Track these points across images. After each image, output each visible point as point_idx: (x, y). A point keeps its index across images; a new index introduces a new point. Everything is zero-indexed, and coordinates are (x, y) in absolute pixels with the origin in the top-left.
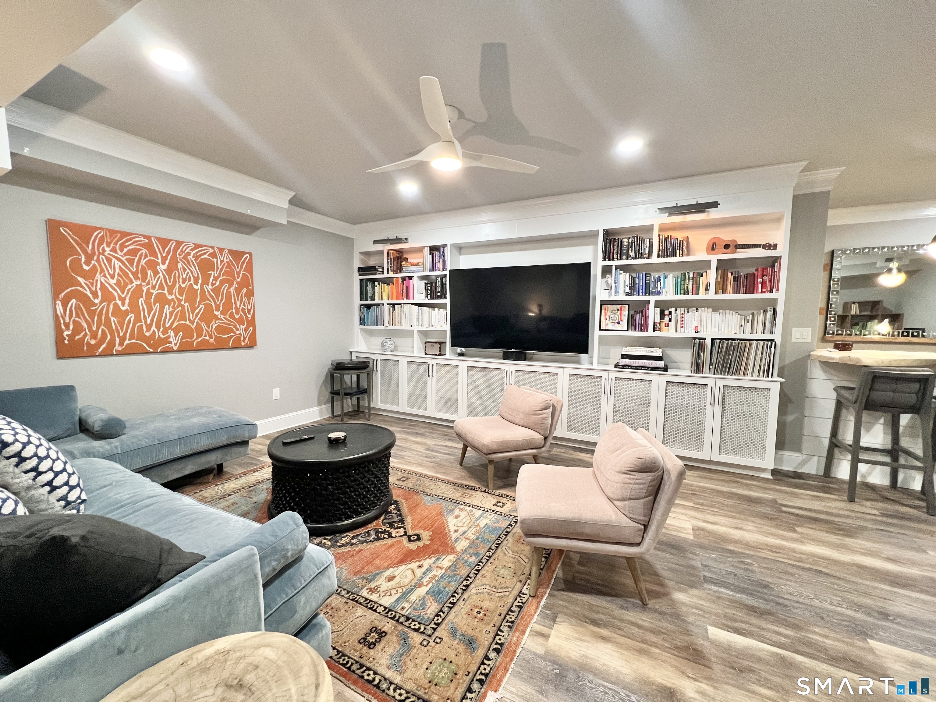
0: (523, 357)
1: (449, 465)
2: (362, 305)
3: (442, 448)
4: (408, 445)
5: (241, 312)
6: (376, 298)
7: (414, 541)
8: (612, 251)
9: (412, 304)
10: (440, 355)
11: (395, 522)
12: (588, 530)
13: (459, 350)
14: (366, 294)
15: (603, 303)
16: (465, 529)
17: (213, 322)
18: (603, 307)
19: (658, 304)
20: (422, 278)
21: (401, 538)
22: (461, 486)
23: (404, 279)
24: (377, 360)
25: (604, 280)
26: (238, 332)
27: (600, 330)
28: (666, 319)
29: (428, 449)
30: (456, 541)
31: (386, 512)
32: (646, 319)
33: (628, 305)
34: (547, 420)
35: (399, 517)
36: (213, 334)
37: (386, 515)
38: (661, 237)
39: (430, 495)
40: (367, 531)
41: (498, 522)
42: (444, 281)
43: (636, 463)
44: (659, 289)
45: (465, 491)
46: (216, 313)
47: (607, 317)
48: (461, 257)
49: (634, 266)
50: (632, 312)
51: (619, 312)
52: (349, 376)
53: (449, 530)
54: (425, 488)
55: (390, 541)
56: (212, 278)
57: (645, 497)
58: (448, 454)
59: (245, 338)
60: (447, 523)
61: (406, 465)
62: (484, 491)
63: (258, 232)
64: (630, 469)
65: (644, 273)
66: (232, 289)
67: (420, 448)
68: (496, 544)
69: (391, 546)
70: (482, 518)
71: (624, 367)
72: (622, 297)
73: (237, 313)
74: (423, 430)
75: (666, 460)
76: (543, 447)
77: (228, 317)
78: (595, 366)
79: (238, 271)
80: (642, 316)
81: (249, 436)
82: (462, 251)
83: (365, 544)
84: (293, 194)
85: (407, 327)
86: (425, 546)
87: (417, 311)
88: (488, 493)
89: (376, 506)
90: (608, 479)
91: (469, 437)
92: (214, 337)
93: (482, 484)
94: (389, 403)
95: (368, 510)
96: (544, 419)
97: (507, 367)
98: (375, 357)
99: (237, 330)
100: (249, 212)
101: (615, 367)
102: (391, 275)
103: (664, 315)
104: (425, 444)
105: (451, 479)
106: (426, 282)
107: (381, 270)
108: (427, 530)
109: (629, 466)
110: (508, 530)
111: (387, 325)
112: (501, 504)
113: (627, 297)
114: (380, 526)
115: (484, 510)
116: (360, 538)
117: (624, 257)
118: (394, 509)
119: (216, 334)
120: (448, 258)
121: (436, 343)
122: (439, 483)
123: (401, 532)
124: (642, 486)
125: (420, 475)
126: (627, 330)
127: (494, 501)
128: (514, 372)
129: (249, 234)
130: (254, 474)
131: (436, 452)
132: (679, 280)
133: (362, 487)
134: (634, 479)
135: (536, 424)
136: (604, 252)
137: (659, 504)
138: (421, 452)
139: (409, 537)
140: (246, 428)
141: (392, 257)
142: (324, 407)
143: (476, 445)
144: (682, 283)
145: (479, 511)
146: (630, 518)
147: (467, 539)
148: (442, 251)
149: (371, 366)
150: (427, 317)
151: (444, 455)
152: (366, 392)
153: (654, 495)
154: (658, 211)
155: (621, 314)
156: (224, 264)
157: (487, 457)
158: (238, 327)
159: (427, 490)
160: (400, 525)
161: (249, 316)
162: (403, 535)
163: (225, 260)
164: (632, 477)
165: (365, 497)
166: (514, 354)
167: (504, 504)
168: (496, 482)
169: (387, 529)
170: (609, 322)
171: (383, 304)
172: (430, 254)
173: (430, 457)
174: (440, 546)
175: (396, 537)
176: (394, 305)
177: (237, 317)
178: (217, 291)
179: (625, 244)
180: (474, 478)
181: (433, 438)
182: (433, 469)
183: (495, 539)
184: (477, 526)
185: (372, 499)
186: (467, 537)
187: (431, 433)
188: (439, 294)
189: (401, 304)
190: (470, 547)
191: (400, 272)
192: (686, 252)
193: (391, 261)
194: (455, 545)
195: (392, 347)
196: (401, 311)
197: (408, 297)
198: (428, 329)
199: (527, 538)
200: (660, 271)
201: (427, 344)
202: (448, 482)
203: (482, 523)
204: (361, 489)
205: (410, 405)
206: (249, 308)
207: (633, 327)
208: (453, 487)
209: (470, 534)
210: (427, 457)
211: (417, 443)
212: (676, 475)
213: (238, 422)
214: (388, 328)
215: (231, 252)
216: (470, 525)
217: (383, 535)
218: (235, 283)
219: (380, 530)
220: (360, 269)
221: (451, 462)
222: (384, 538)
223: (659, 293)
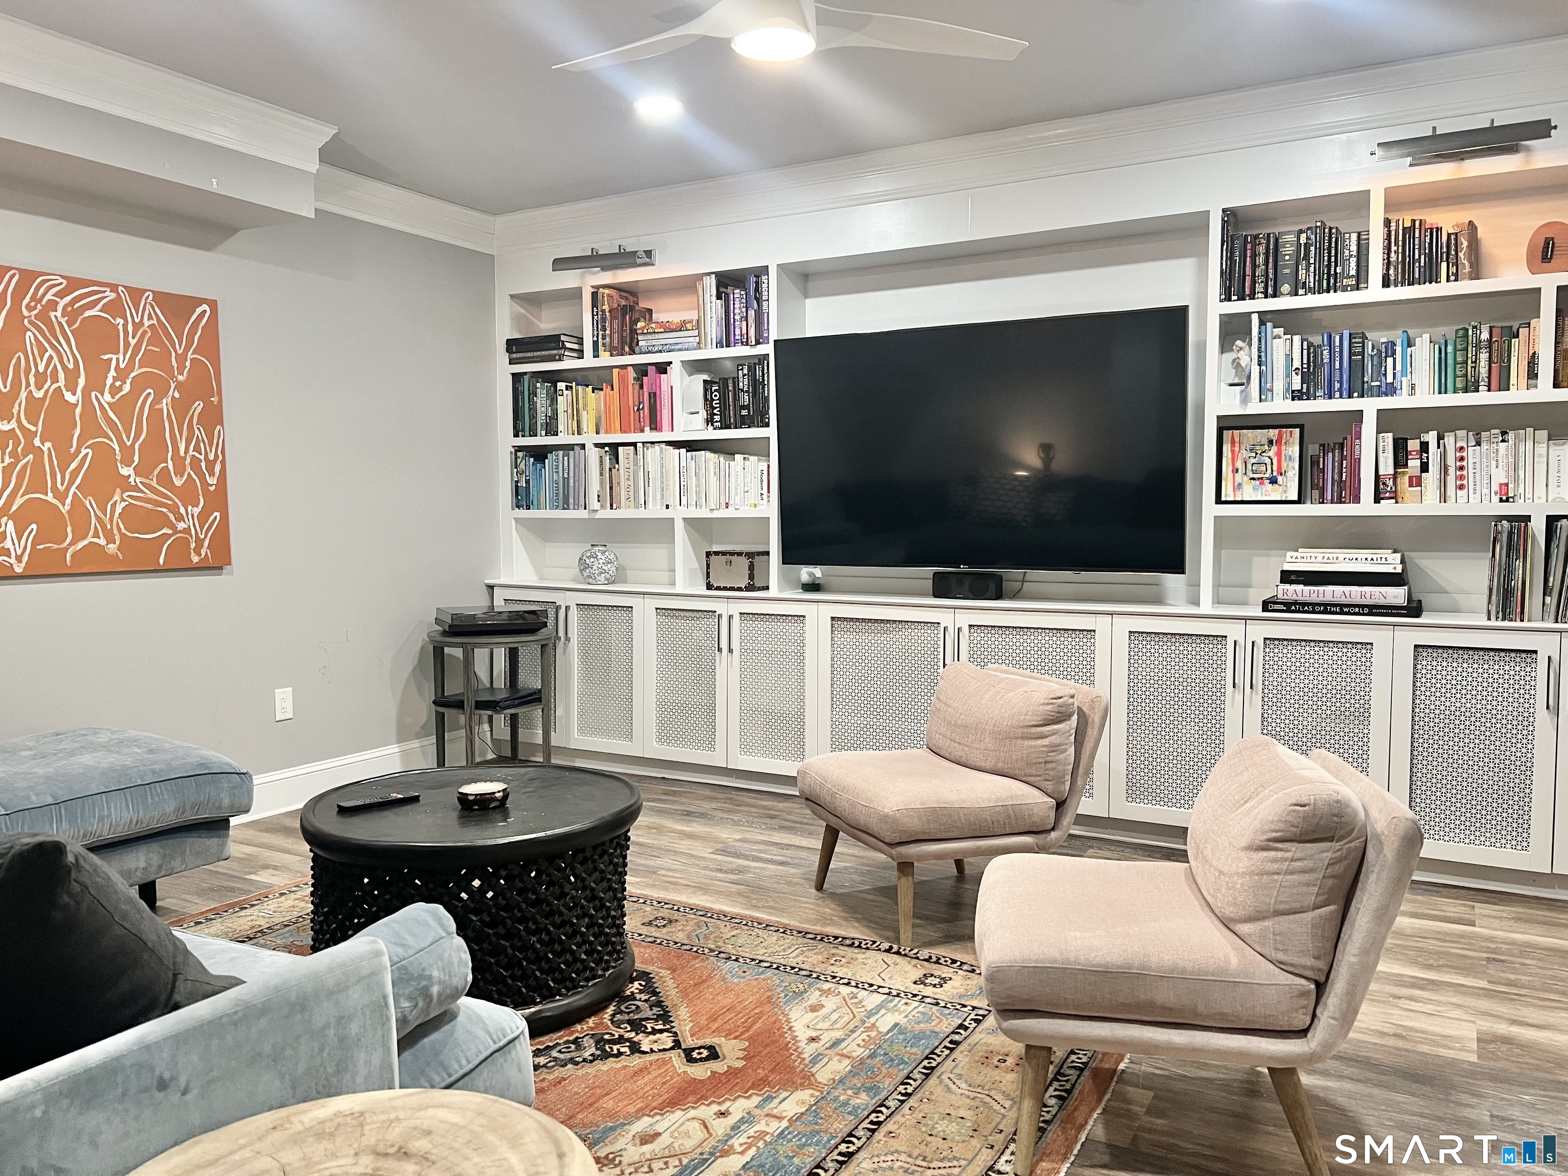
0: (992, 586)
1: (787, 889)
2: (519, 449)
3: (762, 847)
4: (664, 841)
5: (189, 470)
6: (561, 428)
7: (701, 1060)
8: (1248, 271)
9: (669, 443)
10: (750, 588)
11: (647, 1019)
12: (1165, 995)
13: (806, 573)
14: (533, 417)
15: (1226, 424)
16: (838, 1034)
17: (116, 497)
18: (1227, 434)
19: (1385, 419)
20: (695, 367)
21: (667, 1055)
22: (823, 938)
23: (642, 371)
24: (567, 608)
25: (1229, 356)
26: (181, 526)
27: (1219, 501)
28: (1414, 464)
29: (724, 852)
30: (815, 1060)
31: (617, 995)
32: (1356, 464)
33: (1301, 427)
34: (1066, 750)
35: (655, 1010)
36: (115, 532)
37: (620, 1003)
38: (1393, 224)
39: (737, 960)
40: (571, 1038)
41: (929, 1020)
42: (759, 373)
43: (1290, 818)
44: (1390, 379)
45: (834, 951)
46: (125, 471)
47: (1239, 464)
48: (808, 302)
49: (1316, 315)
50: (1313, 449)
51: (1274, 448)
52: (486, 651)
53: (794, 1038)
54: (720, 944)
55: (637, 1061)
56: (112, 373)
57: (1316, 907)
58: (782, 863)
59: (200, 543)
60: (788, 1021)
61: (666, 889)
62: (888, 951)
63: (232, 243)
64: (1274, 835)
65: (1346, 334)
66: (165, 404)
67: (704, 851)
68: (925, 1068)
69: (640, 1072)
70: (883, 1011)
71: (1290, 606)
72: (1281, 405)
73: (180, 472)
74: (707, 806)
75: (1374, 813)
76: (1053, 829)
77: (154, 483)
78: (1206, 606)
79: (180, 352)
80: (1342, 458)
81: (232, 806)
82: (811, 284)
83: (570, 1066)
84: (327, 133)
85: (655, 511)
86: (732, 1072)
87: (683, 464)
88: (898, 953)
89: (594, 978)
90: (1221, 872)
91: (842, 803)
92: (117, 537)
93: (878, 934)
94: (607, 733)
95: (574, 987)
96: (1055, 748)
97: (945, 618)
98: (561, 599)
99: (180, 518)
100: (214, 186)
101: (1265, 608)
102: (606, 359)
103: (1407, 453)
104: (716, 840)
105: (794, 923)
106: (706, 377)
107: (576, 347)
108: (735, 1038)
109: (1273, 827)
110: (956, 1038)
111: (597, 506)
112: (937, 981)
113: (1297, 402)
114: (608, 1028)
115: (889, 994)
116: (555, 1053)
117: (1286, 288)
118: (641, 992)
119: (123, 531)
120: (772, 307)
121: (739, 554)
122: (760, 932)
123: (666, 1040)
124: (1306, 877)
125: (706, 913)
126: (1299, 502)
127: (917, 974)
128: (966, 629)
129: (207, 248)
130: (243, 913)
131: (746, 857)
132: (1450, 349)
133: (558, 920)
134: (1286, 860)
135: (1030, 764)
136: (1227, 276)
137: (1353, 925)
138: (704, 858)
139: (688, 1052)
140: (225, 782)
141: (606, 307)
142: (415, 744)
143: (862, 821)
144: (1459, 359)
145: (875, 995)
146: (1278, 964)
147: (843, 1055)
148: (752, 286)
149: (551, 622)
150: (713, 479)
151: (770, 866)
152: (539, 700)
153: (1342, 902)
154: (1379, 152)
155: (1279, 454)
156: (145, 332)
157: (894, 851)
158: (182, 510)
159: (729, 948)
160: (661, 1027)
161: (210, 480)
162: (672, 1048)
163: (147, 323)
164: (1280, 854)
165: (565, 950)
166: (967, 582)
167: (945, 980)
168: (919, 930)
169: (627, 1035)
170: (1246, 479)
171: (583, 446)
172: (719, 297)
173: (732, 872)
174: (772, 1071)
175: (652, 1051)
176: (614, 448)
177: (178, 482)
178: (124, 407)
179: (1288, 251)
180: (858, 920)
181: (736, 824)
182: (741, 900)
183: (920, 1057)
184: (868, 1029)
185: (584, 956)
186: (845, 1051)
187: (729, 811)
188: (744, 412)
189: (634, 444)
190: (853, 1073)
191: (632, 352)
192: (1468, 269)
193: (604, 320)
194: (814, 1070)
195: (611, 568)
196: (636, 463)
197: (655, 426)
198: (716, 514)
199: (1006, 1020)
200: (1392, 327)
201: (713, 558)
202: (786, 930)
203: (886, 1022)
204: (553, 924)
205: (663, 737)
206: (211, 457)
207: (1316, 493)
208: (801, 940)
209: (853, 1046)
210: (720, 871)
211: (691, 836)
212: (1396, 845)
213: (201, 765)
214: (598, 516)
215: (162, 299)
216: (851, 1026)
217: (615, 1048)
218: (173, 386)
219: (606, 1037)
220: (512, 345)
221: (789, 883)
222: (620, 1054)
223: (1391, 390)
